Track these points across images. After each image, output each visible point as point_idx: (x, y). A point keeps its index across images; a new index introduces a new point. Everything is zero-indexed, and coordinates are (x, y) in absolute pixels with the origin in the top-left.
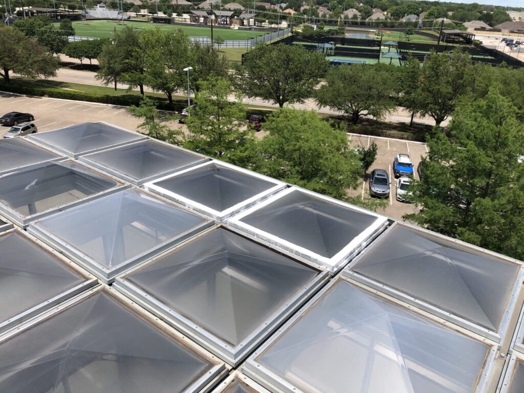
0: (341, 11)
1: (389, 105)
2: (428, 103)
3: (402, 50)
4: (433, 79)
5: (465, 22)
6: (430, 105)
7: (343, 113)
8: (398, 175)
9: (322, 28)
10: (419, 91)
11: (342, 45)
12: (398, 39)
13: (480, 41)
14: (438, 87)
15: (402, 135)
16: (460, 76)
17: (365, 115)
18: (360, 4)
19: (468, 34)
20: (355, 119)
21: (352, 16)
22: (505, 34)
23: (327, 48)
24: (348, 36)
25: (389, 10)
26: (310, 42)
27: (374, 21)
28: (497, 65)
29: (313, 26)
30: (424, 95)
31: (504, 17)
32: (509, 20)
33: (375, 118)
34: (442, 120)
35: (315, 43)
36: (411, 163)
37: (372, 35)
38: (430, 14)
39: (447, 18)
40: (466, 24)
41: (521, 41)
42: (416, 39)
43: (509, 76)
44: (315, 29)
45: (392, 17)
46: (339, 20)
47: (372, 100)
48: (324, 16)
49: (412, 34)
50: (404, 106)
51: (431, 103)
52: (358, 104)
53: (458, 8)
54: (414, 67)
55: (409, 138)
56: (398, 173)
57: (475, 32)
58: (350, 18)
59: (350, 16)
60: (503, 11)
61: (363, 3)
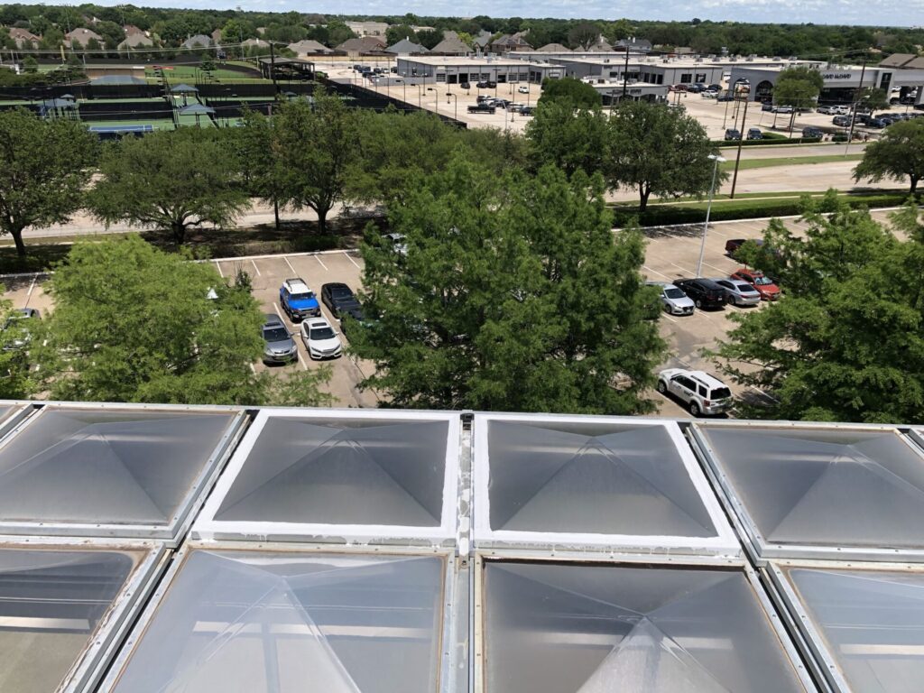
0: (58, 32)
1: (235, 198)
2: (301, 186)
3: (209, 99)
4: (298, 144)
5: (289, 42)
6: (306, 189)
7: (155, 226)
8: (297, 316)
9: (34, 70)
10: (279, 167)
11: (89, 99)
12: (193, 80)
13: (324, 72)
14: (310, 156)
15: (273, 246)
16: (337, 134)
17: (196, 224)
18: (92, 19)
19: (302, 63)
20: (179, 235)
21: (87, 43)
22: (355, 59)
23: (62, 108)
24: (95, 80)
25: (153, 28)
26: (27, 100)
27: (134, 51)
28: (382, 110)
29: (11, 67)
30: (291, 173)
31: (343, 33)
32: (354, 36)
33: (218, 227)
34: (328, 209)
35: (36, 100)
36: (310, 291)
37: (143, 75)
38: (230, 33)
39: (260, 39)
40: (292, 47)
41: (380, 68)
42: (224, 77)
43: (408, 125)
44: (18, 73)
45: (165, 41)
46: (62, 52)
47: (203, 196)
48: (28, 45)
49: (213, 69)
50: (260, 196)
51: (306, 185)
52: (177, 206)
53: (269, 21)
54: (259, 127)
55: (286, 249)
56: (296, 313)
57: (310, 59)
58: (84, 46)
59: (84, 42)
60: (340, 23)
61: (97, 17)
